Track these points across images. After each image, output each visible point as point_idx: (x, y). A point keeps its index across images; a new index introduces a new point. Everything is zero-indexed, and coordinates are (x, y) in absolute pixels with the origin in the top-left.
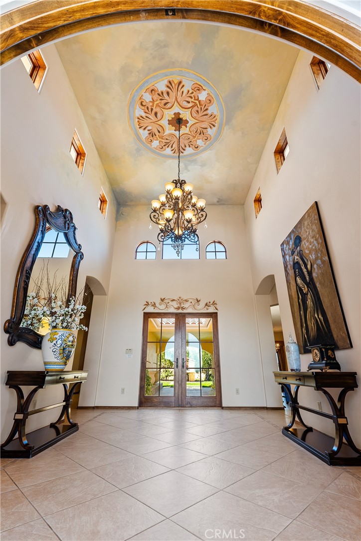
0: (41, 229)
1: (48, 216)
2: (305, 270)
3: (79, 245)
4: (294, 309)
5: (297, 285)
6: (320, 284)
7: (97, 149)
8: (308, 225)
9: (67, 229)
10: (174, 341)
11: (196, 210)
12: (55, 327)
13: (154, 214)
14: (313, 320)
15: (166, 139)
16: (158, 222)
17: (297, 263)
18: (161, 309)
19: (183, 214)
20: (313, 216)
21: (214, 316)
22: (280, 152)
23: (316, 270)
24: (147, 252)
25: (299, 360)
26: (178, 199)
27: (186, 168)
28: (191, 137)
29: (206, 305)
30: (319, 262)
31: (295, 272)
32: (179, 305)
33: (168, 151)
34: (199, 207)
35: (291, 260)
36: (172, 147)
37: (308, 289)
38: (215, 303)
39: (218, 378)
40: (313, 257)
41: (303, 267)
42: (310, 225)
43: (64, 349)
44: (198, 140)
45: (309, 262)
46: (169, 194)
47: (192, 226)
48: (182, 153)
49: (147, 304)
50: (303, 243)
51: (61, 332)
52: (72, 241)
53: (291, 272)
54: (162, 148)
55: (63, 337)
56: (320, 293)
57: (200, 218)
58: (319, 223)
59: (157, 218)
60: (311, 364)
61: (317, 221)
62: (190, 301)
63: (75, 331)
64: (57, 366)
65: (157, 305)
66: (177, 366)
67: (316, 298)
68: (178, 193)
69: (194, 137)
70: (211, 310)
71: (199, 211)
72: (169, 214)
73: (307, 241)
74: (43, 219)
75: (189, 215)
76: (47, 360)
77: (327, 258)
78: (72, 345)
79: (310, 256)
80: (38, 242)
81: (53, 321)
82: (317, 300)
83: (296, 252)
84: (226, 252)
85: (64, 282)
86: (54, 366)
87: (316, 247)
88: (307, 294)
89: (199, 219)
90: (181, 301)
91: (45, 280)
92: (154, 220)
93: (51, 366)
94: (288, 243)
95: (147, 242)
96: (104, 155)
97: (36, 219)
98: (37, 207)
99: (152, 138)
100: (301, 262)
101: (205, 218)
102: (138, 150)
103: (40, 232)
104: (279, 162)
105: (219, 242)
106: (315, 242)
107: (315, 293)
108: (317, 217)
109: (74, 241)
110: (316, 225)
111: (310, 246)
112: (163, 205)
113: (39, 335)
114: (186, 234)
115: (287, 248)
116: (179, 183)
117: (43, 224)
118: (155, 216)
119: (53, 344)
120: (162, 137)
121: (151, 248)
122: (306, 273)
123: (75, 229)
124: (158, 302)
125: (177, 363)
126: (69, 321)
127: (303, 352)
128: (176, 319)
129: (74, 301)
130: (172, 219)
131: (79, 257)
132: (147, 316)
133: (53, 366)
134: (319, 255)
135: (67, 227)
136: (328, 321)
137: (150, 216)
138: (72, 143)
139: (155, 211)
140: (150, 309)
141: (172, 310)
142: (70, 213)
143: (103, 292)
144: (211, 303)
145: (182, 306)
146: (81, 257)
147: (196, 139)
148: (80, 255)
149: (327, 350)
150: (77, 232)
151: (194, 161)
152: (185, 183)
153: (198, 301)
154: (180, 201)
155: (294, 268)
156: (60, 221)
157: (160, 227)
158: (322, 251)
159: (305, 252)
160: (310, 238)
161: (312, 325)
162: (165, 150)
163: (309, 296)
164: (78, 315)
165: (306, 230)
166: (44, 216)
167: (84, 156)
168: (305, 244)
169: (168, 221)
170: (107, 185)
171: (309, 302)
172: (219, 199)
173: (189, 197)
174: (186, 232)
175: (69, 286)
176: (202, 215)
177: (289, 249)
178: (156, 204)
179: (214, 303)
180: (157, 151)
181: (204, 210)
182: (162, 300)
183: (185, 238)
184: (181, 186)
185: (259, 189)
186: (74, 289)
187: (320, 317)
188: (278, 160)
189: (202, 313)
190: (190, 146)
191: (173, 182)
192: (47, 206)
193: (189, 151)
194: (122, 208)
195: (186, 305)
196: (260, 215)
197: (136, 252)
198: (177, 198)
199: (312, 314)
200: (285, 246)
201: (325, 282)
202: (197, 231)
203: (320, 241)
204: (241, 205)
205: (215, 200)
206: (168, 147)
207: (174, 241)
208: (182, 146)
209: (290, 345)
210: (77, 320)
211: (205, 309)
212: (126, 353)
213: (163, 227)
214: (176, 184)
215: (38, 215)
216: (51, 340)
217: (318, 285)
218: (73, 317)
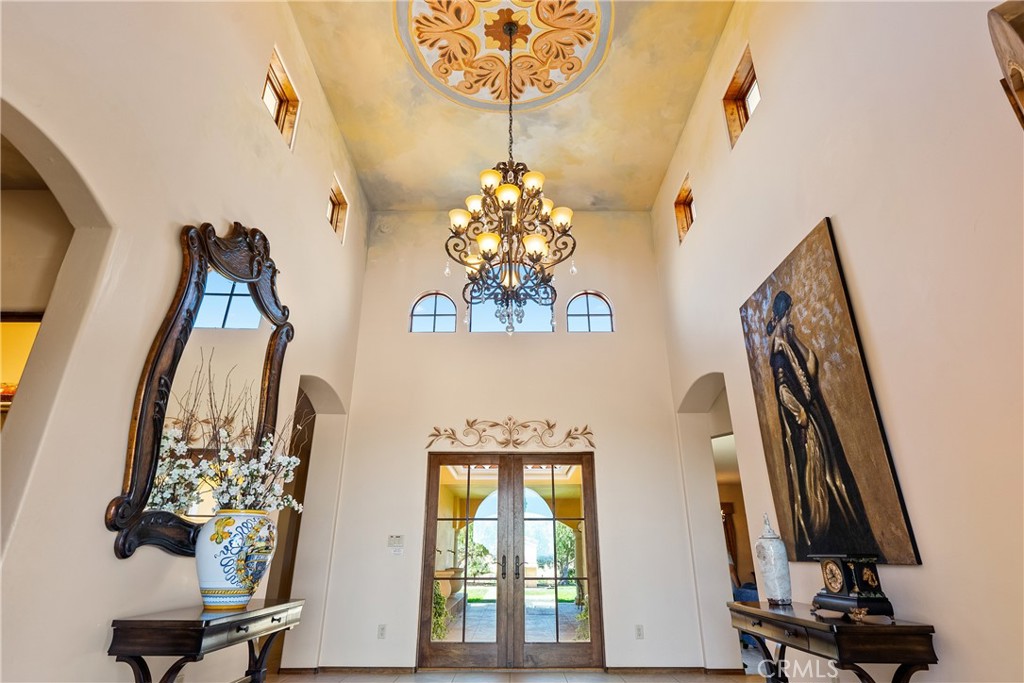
0: (194, 279)
1: (212, 249)
2: (799, 372)
3: (285, 307)
4: (773, 457)
5: (780, 403)
6: (838, 406)
7: (324, 88)
8: (809, 269)
9: (255, 273)
10: (496, 516)
11: (549, 232)
12: (227, 506)
13: (456, 240)
14: (819, 487)
15: (481, 68)
16: (465, 260)
17: (781, 353)
18: (468, 444)
19: (520, 241)
20: (820, 250)
21: (586, 460)
22: (737, 97)
23: (828, 375)
24: (435, 315)
25: (786, 577)
26: (511, 209)
27: (524, 131)
28: (537, 64)
29: (569, 435)
30: (836, 356)
31: (775, 374)
32: (507, 436)
33: (485, 94)
34: (559, 225)
35: (766, 345)
36: (493, 85)
37: (808, 417)
38: (588, 430)
39: (597, 600)
40: (820, 343)
41: (795, 365)
42: (814, 270)
43: (248, 558)
44: (551, 71)
45: (811, 353)
46: (490, 196)
47: (542, 270)
48: (516, 97)
49: (437, 434)
50: (795, 309)
51: (240, 516)
52: (268, 300)
53: (766, 372)
54: (472, 87)
55: (246, 531)
56: (838, 429)
57: (559, 250)
58: (836, 268)
59: (461, 251)
60: (819, 595)
61: (831, 264)
62: (533, 426)
63: (273, 512)
64: (232, 599)
65: (459, 435)
66: (504, 574)
67: (828, 438)
68: (509, 195)
69: (544, 63)
70: (580, 446)
71: (557, 235)
72: (489, 243)
73: (807, 306)
74: (201, 256)
75: (535, 244)
76: (206, 585)
77: (855, 350)
78: (267, 548)
79: (814, 342)
80: (188, 311)
81: (223, 492)
82: (830, 443)
83: (778, 329)
84: (611, 315)
85: (249, 396)
86: (225, 599)
87: (827, 322)
88: (806, 427)
89: (559, 254)
90: (511, 426)
91: (204, 397)
92: (456, 255)
93: (218, 599)
94: (758, 307)
95: (437, 294)
96: (338, 100)
97: (184, 257)
98: (186, 230)
99: (448, 66)
100: (791, 353)
101: (572, 253)
102: (417, 92)
103: (193, 286)
104: (734, 120)
105: (597, 295)
106: (826, 311)
107: (825, 427)
108: (830, 253)
109: (272, 300)
110: (827, 272)
111: (814, 319)
112: (476, 218)
113: (190, 525)
114: (528, 287)
115: (756, 318)
116: (512, 171)
117: (200, 267)
118: (457, 245)
119: (221, 547)
120: (470, 64)
121: (445, 305)
122: (802, 379)
123: (275, 272)
124: (460, 428)
125: (504, 567)
126: (259, 491)
127: (794, 556)
128: (500, 468)
129: (272, 444)
130: (496, 254)
131: (284, 337)
132: (437, 460)
133: (221, 599)
134: (836, 341)
135: (255, 269)
136: (858, 495)
137: (447, 246)
138: (268, 78)
139: (457, 234)
140: (443, 446)
141: (492, 447)
142: (264, 238)
143: (338, 408)
144: (580, 432)
145: (515, 437)
146: (288, 336)
147: (547, 67)
148: (285, 330)
149: (860, 568)
150: (278, 279)
151: (543, 117)
152: (525, 169)
153: (550, 427)
154: (514, 214)
155: (773, 364)
156: (241, 256)
157: (469, 270)
158: (842, 334)
159: (800, 331)
160: (812, 299)
161: (817, 498)
162: (478, 91)
163: (810, 433)
164: (282, 474)
165: (804, 281)
166: (203, 249)
167: (295, 106)
168: (800, 313)
169: (488, 257)
170: (347, 167)
171: (811, 447)
172: (595, 197)
173: (536, 202)
174: (530, 284)
175: (261, 403)
176: (565, 243)
177: (761, 320)
178: (460, 219)
179: (586, 432)
180: (459, 92)
181: (570, 233)
182: (471, 424)
183: (527, 296)
184: (516, 178)
185: (687, 178)
186: (272, 410)
187: (838, 483)
188: (732, 117)
189: (559, 454)
190: (533, 84)
191: (497, 168)
192: (208, 225)
193: (531, 93)
194: (379, 217)
195: (524, 436)
196: (688, 237)
197: (412, 315)
198: (508, 208)
199: (818, 475)
200: (750, 311)
201: (850, 404)
202: (553, 279)
203: (838, 309)
204: (644, 211)
205: (588, 201)
206: (484, 84)
207: (501, 304)
208: (517, 84)
209: (767, 544)
210: (279, 489)
211: (567, 444)
212: (390, 545)
213: (475, 271)
214: (505, 172)
215: (189, 248)
216: (218, 539)
217: (832, 409)
218: (269, 481)
